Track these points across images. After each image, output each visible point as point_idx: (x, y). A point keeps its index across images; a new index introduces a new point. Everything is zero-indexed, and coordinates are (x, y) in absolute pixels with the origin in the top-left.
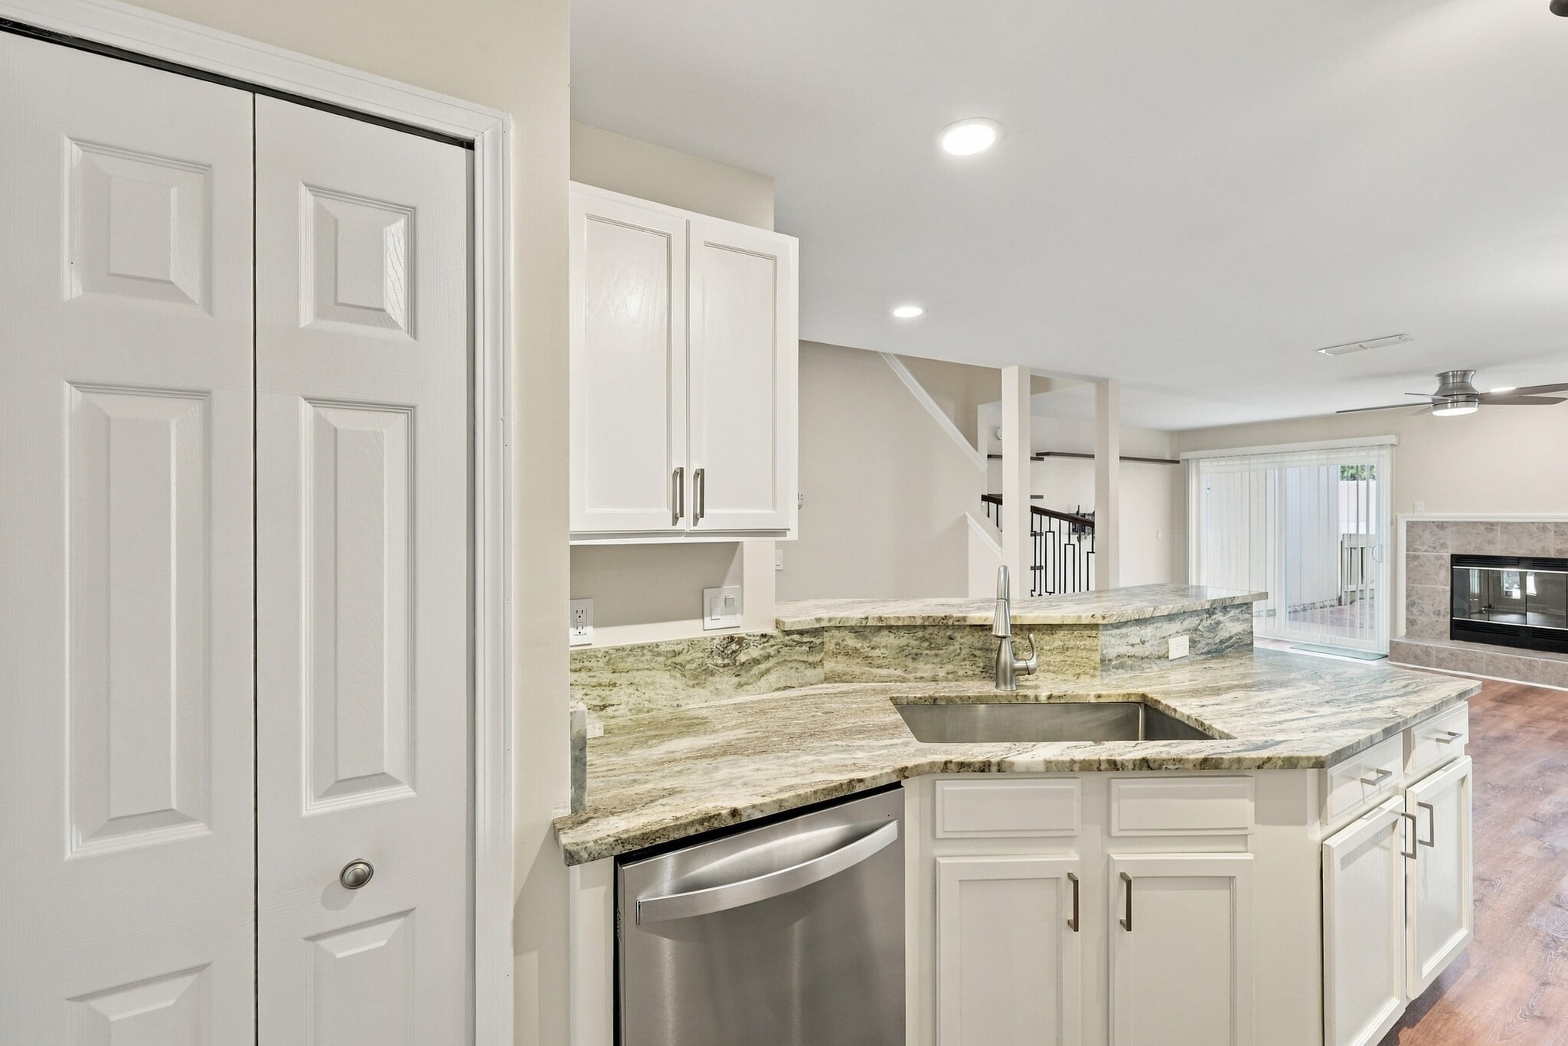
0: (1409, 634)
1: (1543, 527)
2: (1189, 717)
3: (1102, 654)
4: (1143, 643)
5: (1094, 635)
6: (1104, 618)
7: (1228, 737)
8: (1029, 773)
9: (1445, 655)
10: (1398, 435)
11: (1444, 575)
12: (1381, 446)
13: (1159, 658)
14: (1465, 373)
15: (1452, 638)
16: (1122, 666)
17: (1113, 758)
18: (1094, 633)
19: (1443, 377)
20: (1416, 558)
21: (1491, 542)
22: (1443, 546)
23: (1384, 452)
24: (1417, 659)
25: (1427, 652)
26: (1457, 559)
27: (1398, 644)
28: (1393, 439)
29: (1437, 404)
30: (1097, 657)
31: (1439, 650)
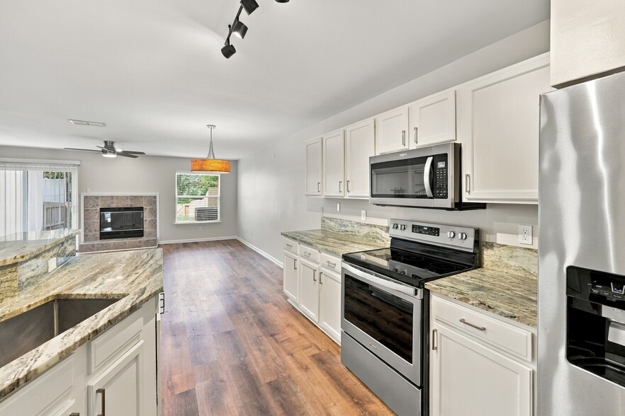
0: (85, 240)
1: (127, 197)
2: (95, 295)
3: (19, 281)
4: (38, 267)
5: (14, 270)
6: (23, 257)
7: (124, 296)
8: (49, 367)
9: (99, 246)
10: (81, 161)
11: (97, 216)
12: (74, 165)
13: (45, 273)
14: (113, 143)
15: (101, 239)
16: (29, 284)
17: (95, 329)
18: (14, 269)
19: (106, 142)
20: (88, 210)
21: (113, 203)
22: (97, 205)
23: (76, 168)
24: (90, 250)
25: (93, 246)
26: (102, 210)
27: (82, 245)
28: (78, 163)
29: (104, 152)
30: (15, 284)
31: (98, 244)
